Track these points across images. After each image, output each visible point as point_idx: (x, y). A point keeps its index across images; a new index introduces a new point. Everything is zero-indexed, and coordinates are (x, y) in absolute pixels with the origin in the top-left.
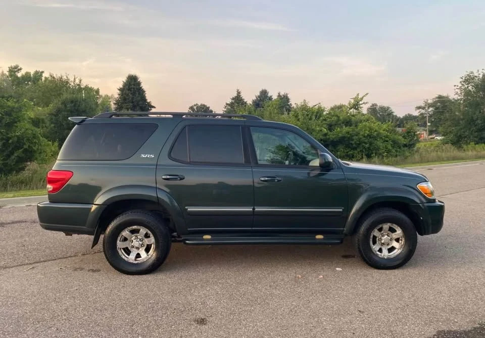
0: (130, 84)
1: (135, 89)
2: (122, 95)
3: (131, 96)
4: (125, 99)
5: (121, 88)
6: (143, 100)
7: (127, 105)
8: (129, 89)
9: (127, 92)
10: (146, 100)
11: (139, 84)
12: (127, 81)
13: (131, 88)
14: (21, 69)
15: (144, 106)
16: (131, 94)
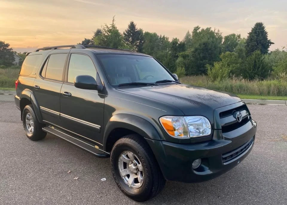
0: (256, 29)
1: (260, 32)
2: (250, 37)
3: (256, 37)
4: (251, 39)
5: (250, 33)
6: (265, 39)
7: (252, 44)
8: (255, 33)
9: (253, 34)
10: (267, 39)
11: (263, 28)
12: (255, 27)
13: (257, 32)
14: (199, 28)
15: (265, 43)
16: (256, 35)
